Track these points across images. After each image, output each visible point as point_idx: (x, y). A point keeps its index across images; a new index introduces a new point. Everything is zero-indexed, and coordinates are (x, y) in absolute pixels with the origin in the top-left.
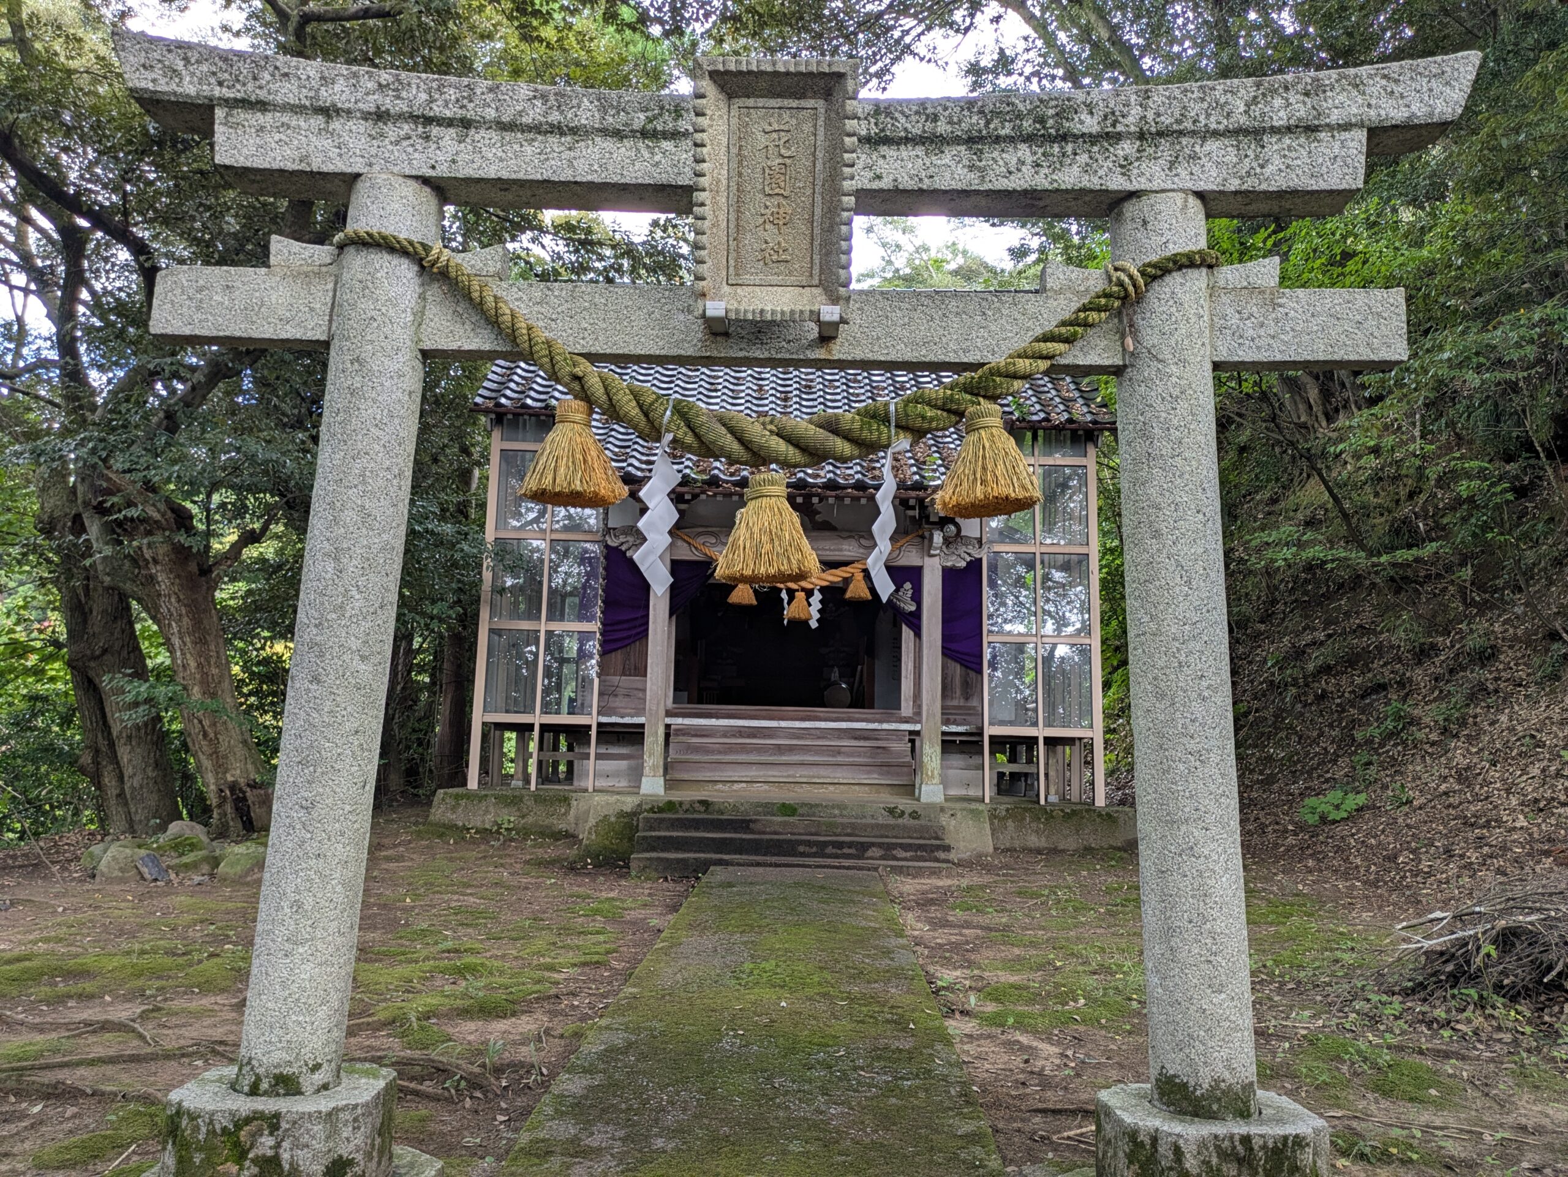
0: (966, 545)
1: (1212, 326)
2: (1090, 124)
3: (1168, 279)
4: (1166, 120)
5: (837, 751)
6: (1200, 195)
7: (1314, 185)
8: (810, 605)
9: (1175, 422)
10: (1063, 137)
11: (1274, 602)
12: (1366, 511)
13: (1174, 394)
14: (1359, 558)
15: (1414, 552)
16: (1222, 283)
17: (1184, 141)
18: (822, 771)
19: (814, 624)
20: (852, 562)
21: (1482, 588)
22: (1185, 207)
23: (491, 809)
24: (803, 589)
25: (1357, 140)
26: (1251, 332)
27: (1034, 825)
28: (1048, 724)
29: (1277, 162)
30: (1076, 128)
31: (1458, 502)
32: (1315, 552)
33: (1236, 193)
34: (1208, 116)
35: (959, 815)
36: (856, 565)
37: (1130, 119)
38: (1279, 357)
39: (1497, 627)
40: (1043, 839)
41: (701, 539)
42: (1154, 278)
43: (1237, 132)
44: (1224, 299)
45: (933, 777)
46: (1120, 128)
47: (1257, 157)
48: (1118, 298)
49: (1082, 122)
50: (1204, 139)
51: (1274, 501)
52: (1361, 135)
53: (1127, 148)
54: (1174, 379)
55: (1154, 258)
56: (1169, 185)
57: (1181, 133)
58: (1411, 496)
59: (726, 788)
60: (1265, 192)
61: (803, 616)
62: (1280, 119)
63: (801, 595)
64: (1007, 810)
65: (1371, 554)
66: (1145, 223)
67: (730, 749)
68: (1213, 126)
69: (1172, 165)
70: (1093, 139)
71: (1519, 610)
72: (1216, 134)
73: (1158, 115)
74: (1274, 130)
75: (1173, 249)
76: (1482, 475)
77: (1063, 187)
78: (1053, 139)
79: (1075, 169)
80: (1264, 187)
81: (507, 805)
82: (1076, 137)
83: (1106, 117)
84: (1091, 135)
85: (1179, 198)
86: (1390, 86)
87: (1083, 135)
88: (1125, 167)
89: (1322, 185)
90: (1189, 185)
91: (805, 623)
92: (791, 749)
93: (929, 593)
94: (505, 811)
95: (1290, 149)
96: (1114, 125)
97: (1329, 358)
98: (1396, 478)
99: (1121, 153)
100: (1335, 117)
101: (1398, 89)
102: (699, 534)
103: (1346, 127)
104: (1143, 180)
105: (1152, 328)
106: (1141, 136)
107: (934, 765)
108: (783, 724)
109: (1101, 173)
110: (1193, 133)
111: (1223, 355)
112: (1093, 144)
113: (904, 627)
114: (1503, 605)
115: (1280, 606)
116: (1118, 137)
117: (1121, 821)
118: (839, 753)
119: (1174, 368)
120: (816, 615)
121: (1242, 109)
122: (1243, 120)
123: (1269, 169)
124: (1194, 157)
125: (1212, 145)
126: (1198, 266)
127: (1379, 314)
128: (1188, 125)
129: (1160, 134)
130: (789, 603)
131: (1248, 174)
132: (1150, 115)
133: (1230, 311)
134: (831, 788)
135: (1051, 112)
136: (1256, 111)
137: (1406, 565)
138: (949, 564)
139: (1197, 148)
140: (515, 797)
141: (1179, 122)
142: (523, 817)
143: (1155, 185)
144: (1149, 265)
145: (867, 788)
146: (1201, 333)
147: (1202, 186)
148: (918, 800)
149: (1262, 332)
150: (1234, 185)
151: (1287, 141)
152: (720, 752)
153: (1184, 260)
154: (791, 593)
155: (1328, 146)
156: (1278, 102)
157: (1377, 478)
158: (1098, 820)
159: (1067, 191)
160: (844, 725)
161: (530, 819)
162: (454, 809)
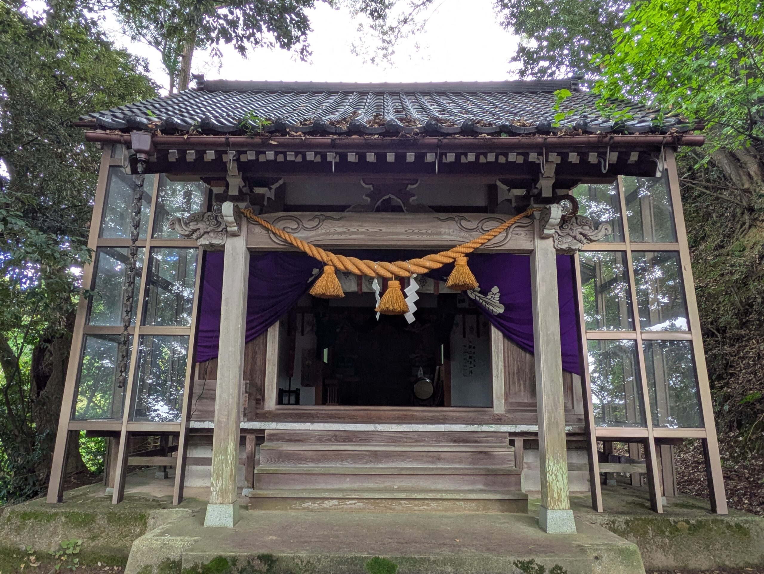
0: (582, 225)
5: (437, 457)
8: (405, 296)
18: (423, 483)
19: (410, 318)
20: (455, 246)
23: (60, 530)
24: (398, 278)
27: (658, 539)
28: (656, 424)
35: (605, 558)
36: (458, 249)
40: (671, 556)
41: (281, 225)
45: (559, 500)
59: (315, 506)
61: (398, 307)
63: (394, 284)
64: (627, 522)
67: (323, 457)
81: (78, 525)
91: (400, 317)
92: (388, 456)
93: (543, 280)
94: (75, 532)
102: (279, 219)
107: (560, 485)
108: (380, 427)
113: (493, 329)
117: (753, 532)
118: (439, 459)
120: (413, 308)
130: (381, 295)
134: (434, 504)
138: (564, 246)
140: (86, 515)
142: (93, 539)
145: (473, 504)
148: (545, 531)
152: (313, 460)
154: (384, 282)
158: (728, 532)
160: (442, 428)
161: (101, 542)
162: (18, 530)
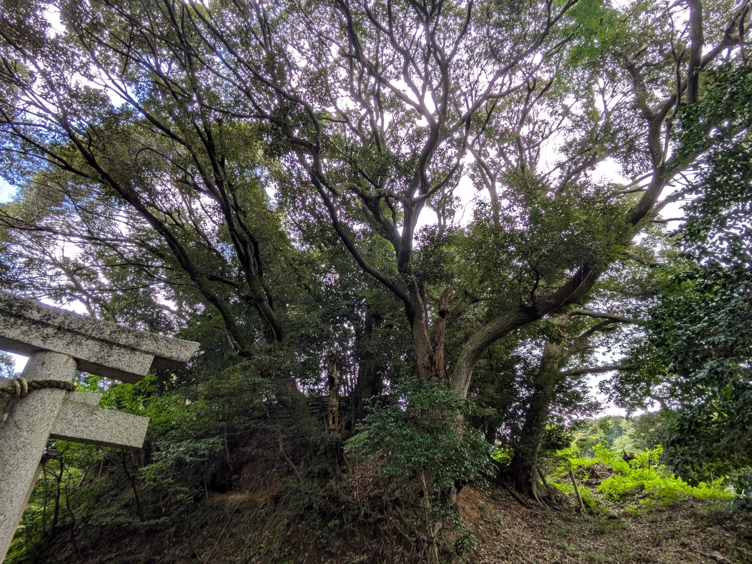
1: (58, 417)
2: (36, 316)
3: (43, 391)
4: (73, 326)
6: (77, 360)
7: (127, 370)
9: (12, 462)
10: (18, 316)
11: (100, 539)
12: (146, 503)
13: (19, 447)
14: (137, 522)
15: (157, 520)
16: (72, 399)
17: (78, 337)
21: (176, 536)
22: (67, 362)
25: (150, 359)
26: (76, 423)
29: (116, 357)
30: (28, 314)
31: (177, 502)
32: (121, 519)
33: (94, 364)
34: (93, 331)
37: (57, 320)
38: (85, 437)
39: (177, 552)
42: (35, 388)
43: (103, 341)
44: (70, 406)
46: (50, 322)
47: (108, 352)
48: (9, 393)
49: (31, 313)
50: (88, 339)
51: (116, 495)
52: (152, 358)
53: (50, 331)
54: (22, 439)
55: (40, 379)
56: (63, 351)
57: (78, 333)
58: (163, 498)
60: (106, 367)
62: (123, 341)
65: (143, 520)
66: (43, 363)
68: (94, 335)
69: (68, 344)
70: (34, 322)
71: (186, 545)
72: (93, 338)
73: (71, 323)
74: (118, 345)
75: (52, 378)
76: (186, 493)
77: (7, 336)
78: (12, 315)
79: (18, 331)
80: (106, 364)
82: (25, 318)
83: (45, 316)
84: (34, 320)
85: (65, 358)
86: (168, 344)
87: (30, 319)
88: (45, 338)
89: (131, 371)
90: (73, 354)
95: (123, 353)
96: (48, 320)
97: (108, 441)
98: (160, 491)
99: (46, 332)
100: (144, 348)
101: (170, 346)
103: (147, 353)
104: (51, 346)
105: (23, 411)
106: (59, 328)
109: (31, 336)
110: (84, 335)
111: (58, 431)
112: (33, 324)
114: (181, 542)
115: (102, 541)
116: (48, 325)
119: (25, 433)
121: (109, 333)
122: (107, 337)
123: (111, 359)
124: (80, 344)
125: (90, 342)
126: (62, 389)
127: (136, 427)
128: (83, 331)
129: (69, 330)
131: (101, 358)
132: (67, 322)
133: (70, 412)
135: (17, 304)
136: (114, 336)
137: (152, 526)
139: (83, 341)
141: (79, 329)
143: (56, 349)
144: (35, 382)
146: (49, 419)
147: (79, 356)
149: (82, 424)
150: (93, 360)
151: (123, 350)
153: (55, 384)
155: (138, 357)
156: (124, 335)
157: (154, 490)
159: (8, 339)
